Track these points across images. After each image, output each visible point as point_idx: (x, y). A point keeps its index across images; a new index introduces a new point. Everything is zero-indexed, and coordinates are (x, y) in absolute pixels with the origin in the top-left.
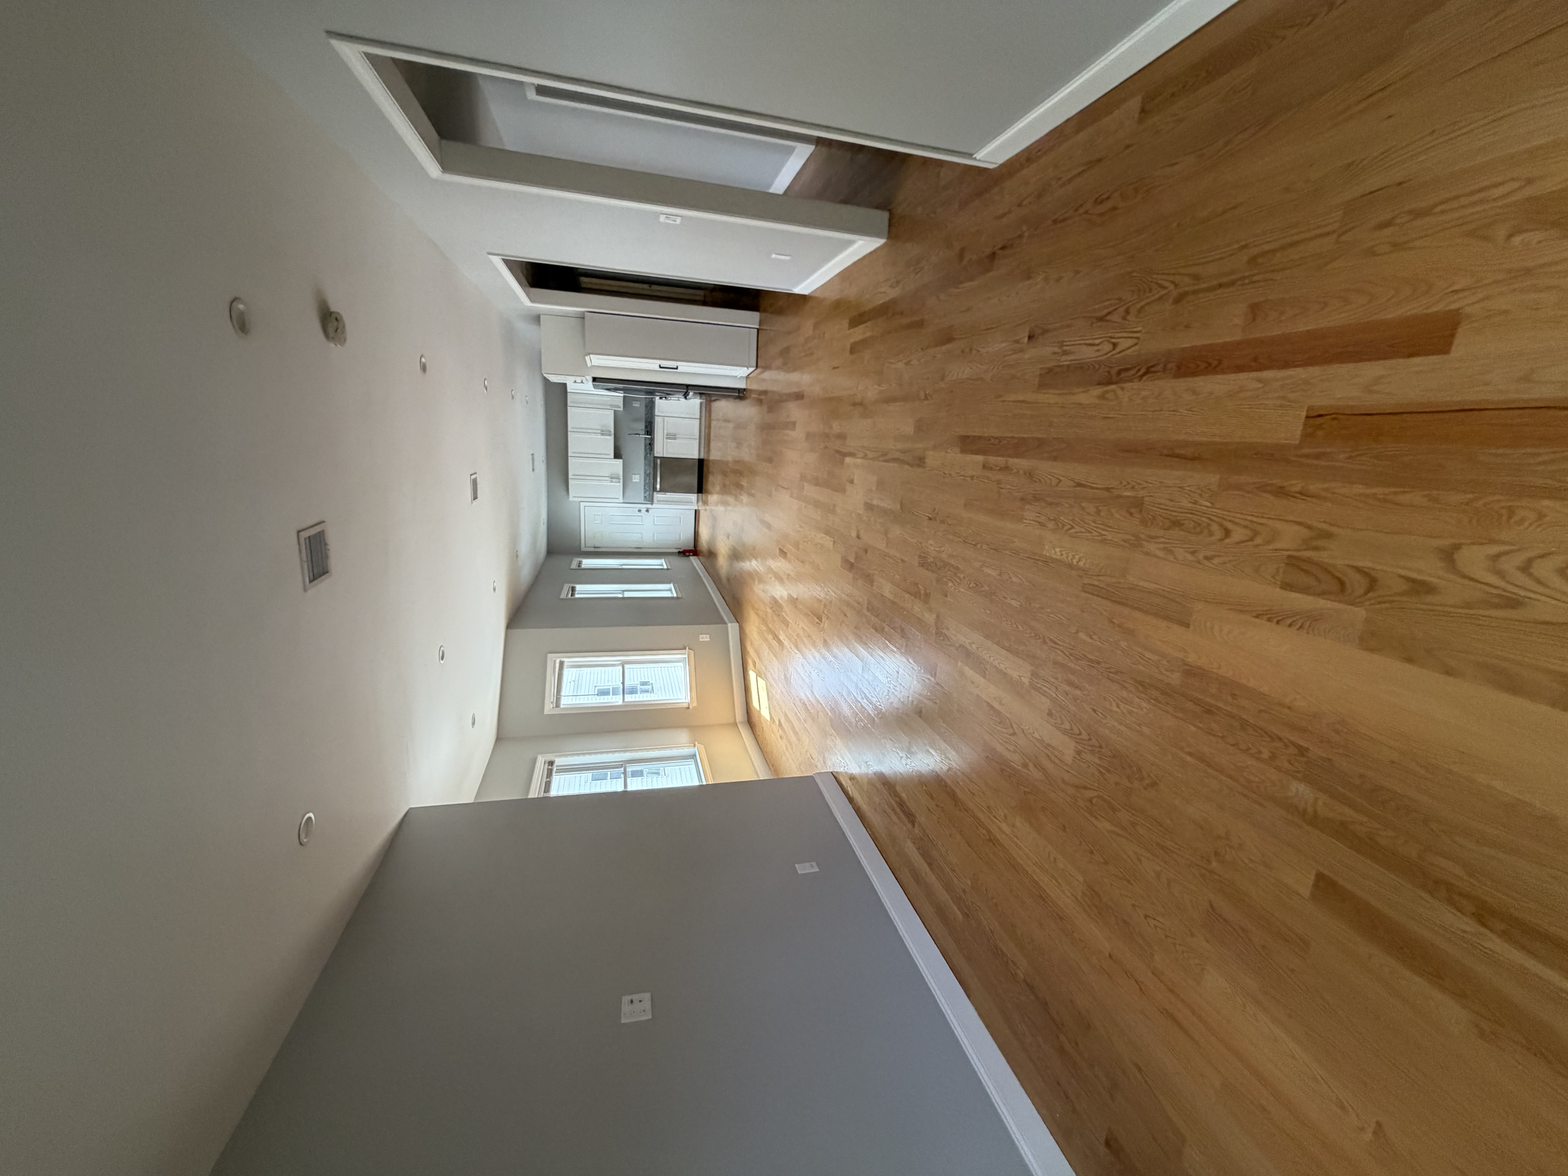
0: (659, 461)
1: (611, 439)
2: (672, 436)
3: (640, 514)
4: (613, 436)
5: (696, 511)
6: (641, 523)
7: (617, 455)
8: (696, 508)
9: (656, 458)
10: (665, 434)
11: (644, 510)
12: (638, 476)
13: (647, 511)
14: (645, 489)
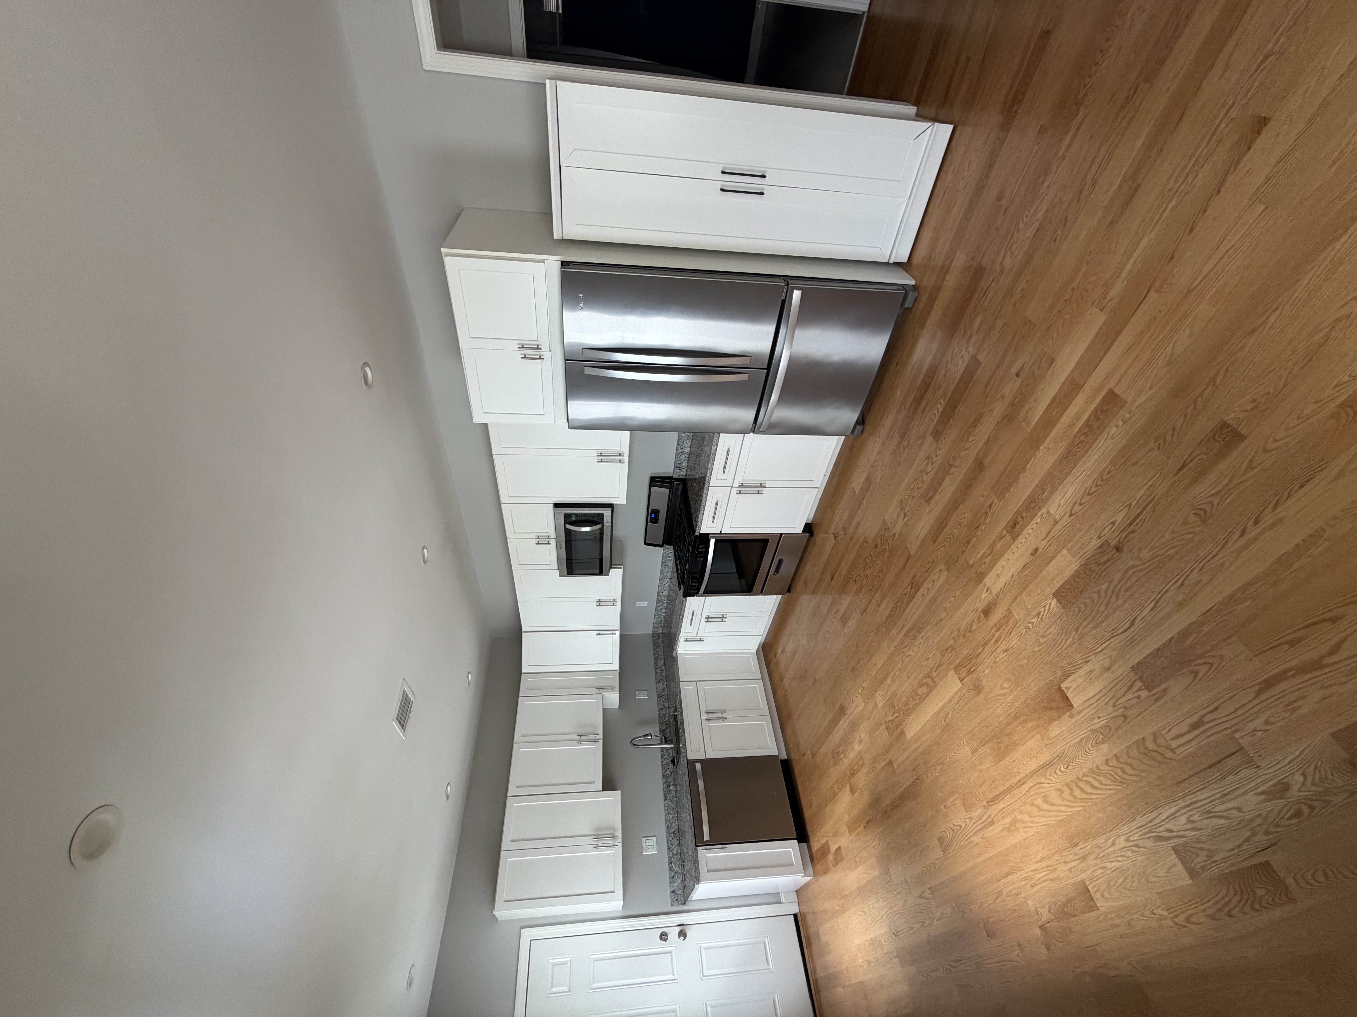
0: (698, 765)
1: (596, 749)
2: (719, 715)
3: (663, 946)
4: (601, 741)
5: (795, 916)
6: (671, 977)
7: (608, 785)
8: (795, 910)
9: (691, 763)
10: (703, 711)
11: (673, 933)
12: (653, 841)
13: (682, 934)
14: (671, 869)
